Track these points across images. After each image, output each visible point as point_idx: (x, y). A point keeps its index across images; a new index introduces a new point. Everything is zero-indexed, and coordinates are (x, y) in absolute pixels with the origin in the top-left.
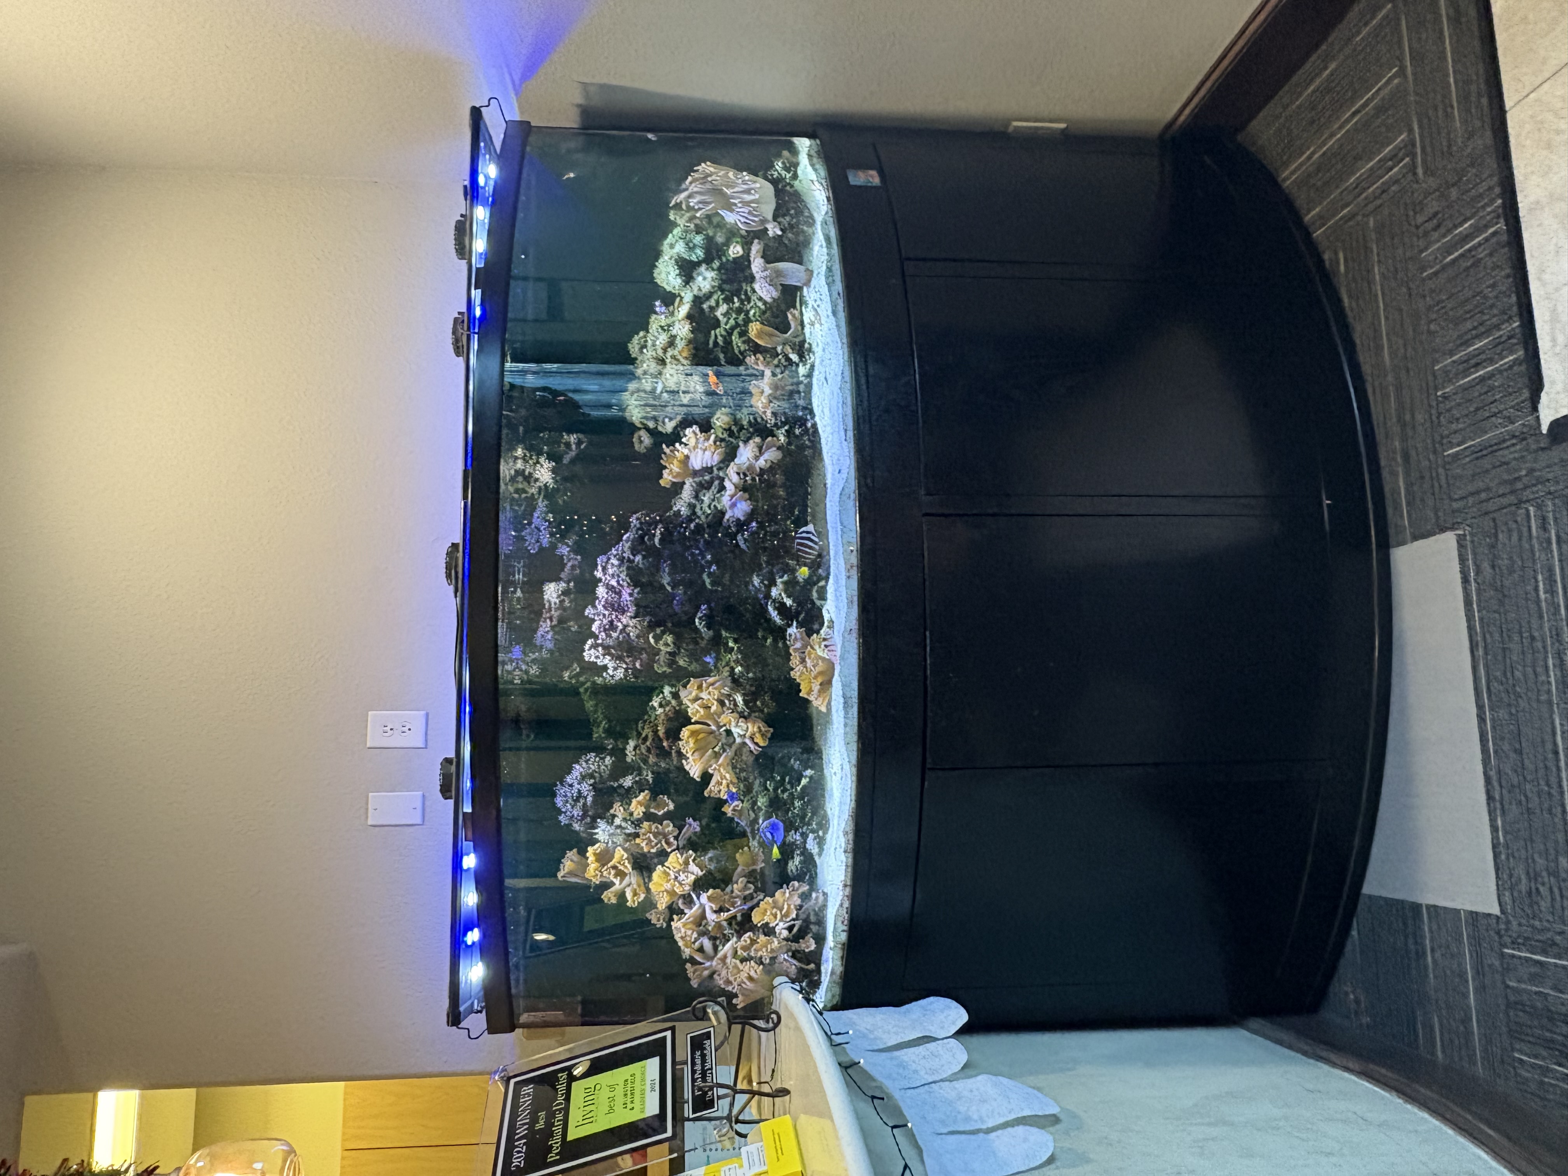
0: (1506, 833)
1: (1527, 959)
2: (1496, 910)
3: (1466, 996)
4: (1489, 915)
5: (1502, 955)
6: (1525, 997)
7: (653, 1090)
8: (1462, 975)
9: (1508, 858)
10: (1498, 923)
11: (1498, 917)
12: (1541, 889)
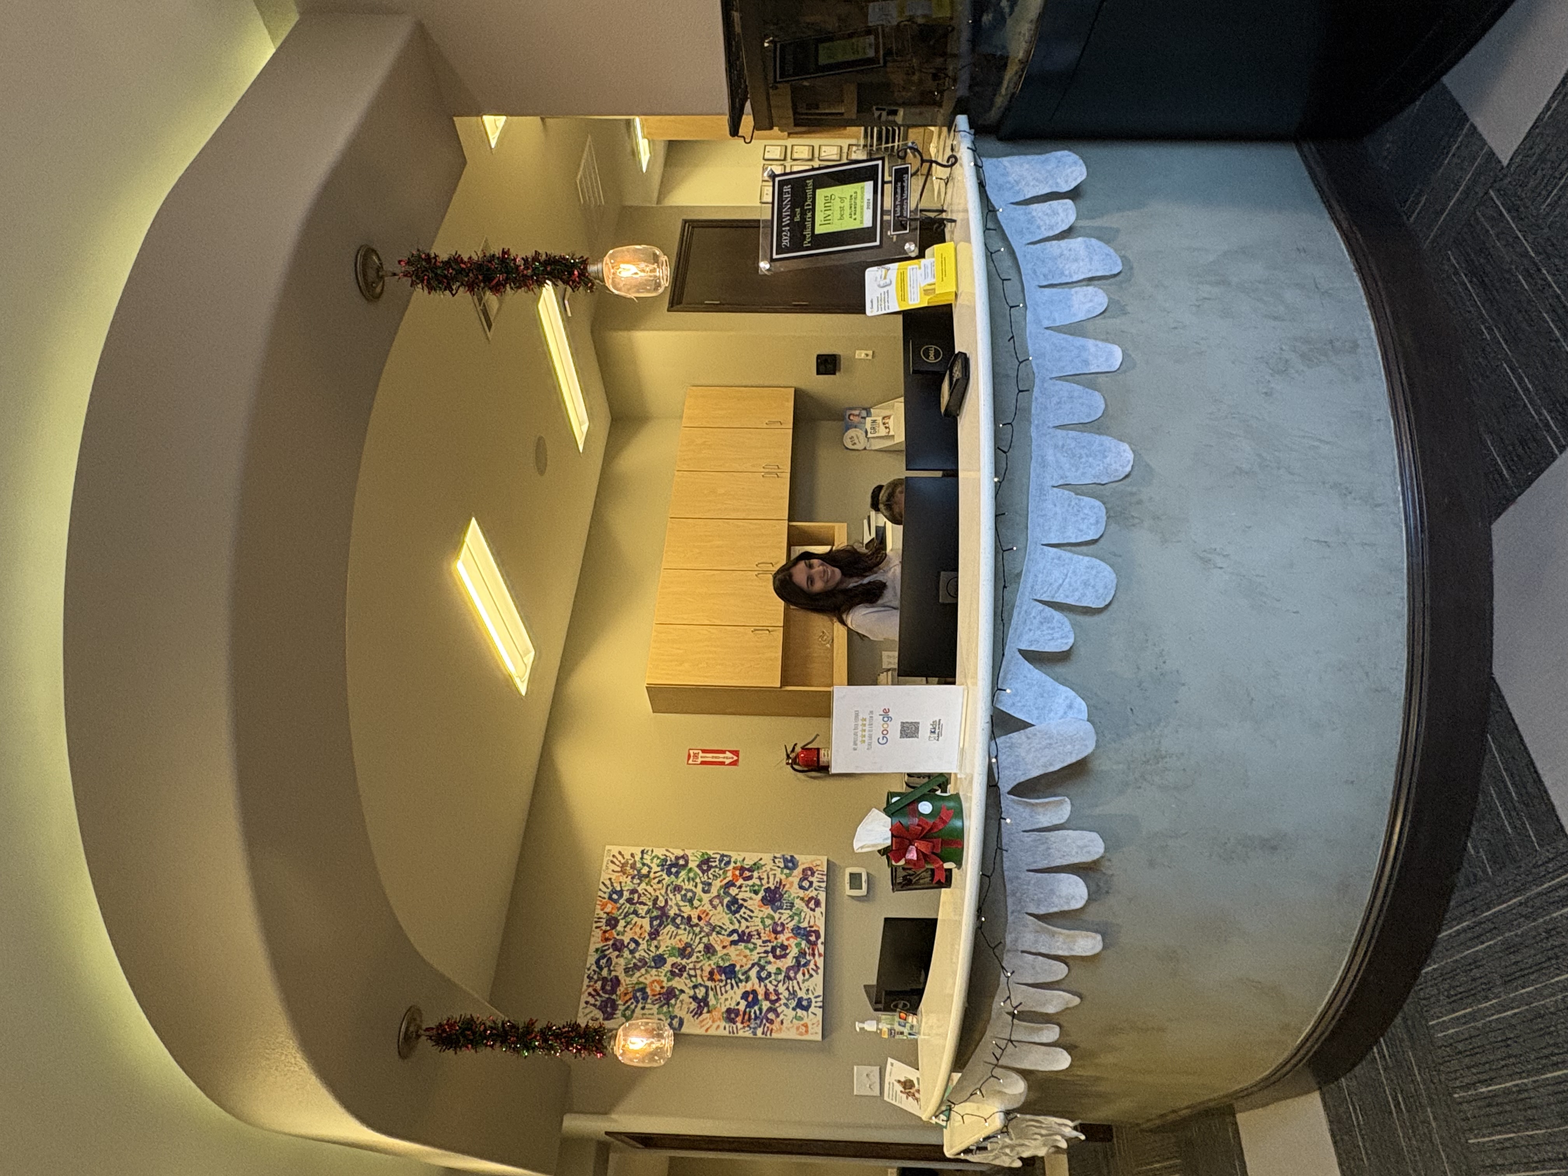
0: (1551, 116)
1: (1497, 206)
2: (1505, 162)
3: (1449, 198)
4: (1500, 162)
5: (1486, 193)
6: (1479, 227)
7: (868, 208)
8: (1457, 185)
9: (1538, 134)
10: (1500, 171)
11: (1502, 168)
12: (1539, 172)
